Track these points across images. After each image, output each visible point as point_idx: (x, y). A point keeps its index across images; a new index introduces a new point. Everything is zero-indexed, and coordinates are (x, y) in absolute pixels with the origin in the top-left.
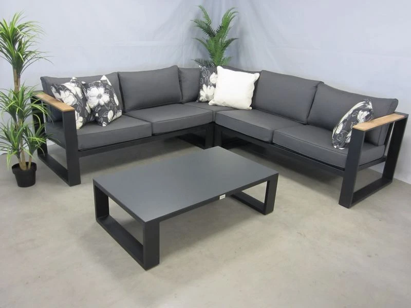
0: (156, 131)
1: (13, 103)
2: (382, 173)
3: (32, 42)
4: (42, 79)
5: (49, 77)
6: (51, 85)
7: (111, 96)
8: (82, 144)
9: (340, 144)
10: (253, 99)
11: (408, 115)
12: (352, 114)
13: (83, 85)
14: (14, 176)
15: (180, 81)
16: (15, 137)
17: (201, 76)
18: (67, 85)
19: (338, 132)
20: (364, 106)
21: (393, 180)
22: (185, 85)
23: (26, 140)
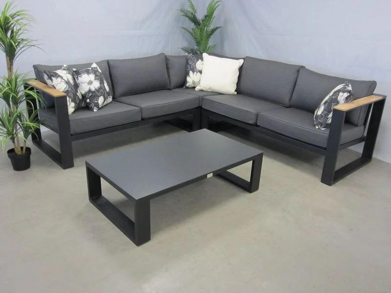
0: (145, 115)
1: (7, 89)
2: (362, 152)
3: (25, 31)
4: (35, 67)
5: (41, 65)
6: (43, 73)
7: (102, 83)
8: (74, 128)
9: (321, 124)
10: (238, 84)
11: (386, 96)
12: (332, 95)
13: (74, 71)
14: (9, 160)
15: (167, 68)
16: (9, 124)
17: (187, 63)
18: (59, 72)
19: (319, 113)
20: (344, 88)
21: (372, 159)
22: (172, 72)
23: (20, 125)
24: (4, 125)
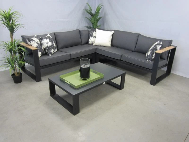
0: (72, 57)
1: (11, 47)
2: (166, 71)
3: (17, 20)
4: (22, 37)
5: (25, 36)
6: (25, 39)
7: (52, 43)
8: (41, 64)
9: (150, 59)
10: (112, 42)
11: (176, 46)
12: (154, 47)
13: (40, 38)
14: (12, 79)
15: (80, 35)
16: (12, 62)
17: (89, 33)
18: (33, 38)
19: (149, 54)
20: (159, 43)
21: (171, 73)
22: (82, 37)
23: (17, 63)
24: (9, 63)
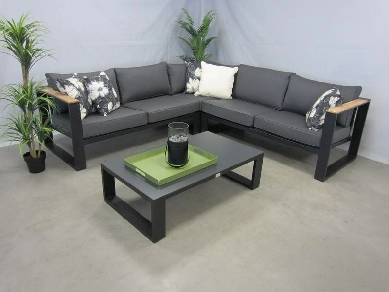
0: (151, 121)
1: (23, 96)
2: (348, 151)
3: (38, 41)
4: (47, 75)
5: (54, 74)
6: (54, 81)
7: (110, 89)
8: (86, 133)
9: (314, 126)
10: (234, 89)
11: (370, 100)
12: (323, 100)
13: (84, 79)
14: (25, 163)
15: (168, 75)
16: (25, 129)
17: (187, 70)
18: (71, 80)
19: (312, 116)
20: (334, 92)
21: (357, 157)
22: (173, 79)
23: (35, 131)
24: (20, 130)
